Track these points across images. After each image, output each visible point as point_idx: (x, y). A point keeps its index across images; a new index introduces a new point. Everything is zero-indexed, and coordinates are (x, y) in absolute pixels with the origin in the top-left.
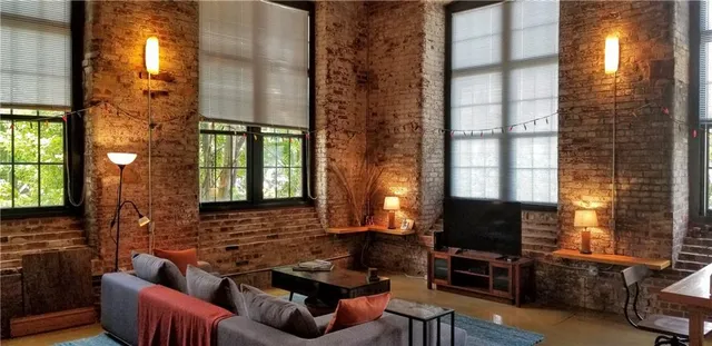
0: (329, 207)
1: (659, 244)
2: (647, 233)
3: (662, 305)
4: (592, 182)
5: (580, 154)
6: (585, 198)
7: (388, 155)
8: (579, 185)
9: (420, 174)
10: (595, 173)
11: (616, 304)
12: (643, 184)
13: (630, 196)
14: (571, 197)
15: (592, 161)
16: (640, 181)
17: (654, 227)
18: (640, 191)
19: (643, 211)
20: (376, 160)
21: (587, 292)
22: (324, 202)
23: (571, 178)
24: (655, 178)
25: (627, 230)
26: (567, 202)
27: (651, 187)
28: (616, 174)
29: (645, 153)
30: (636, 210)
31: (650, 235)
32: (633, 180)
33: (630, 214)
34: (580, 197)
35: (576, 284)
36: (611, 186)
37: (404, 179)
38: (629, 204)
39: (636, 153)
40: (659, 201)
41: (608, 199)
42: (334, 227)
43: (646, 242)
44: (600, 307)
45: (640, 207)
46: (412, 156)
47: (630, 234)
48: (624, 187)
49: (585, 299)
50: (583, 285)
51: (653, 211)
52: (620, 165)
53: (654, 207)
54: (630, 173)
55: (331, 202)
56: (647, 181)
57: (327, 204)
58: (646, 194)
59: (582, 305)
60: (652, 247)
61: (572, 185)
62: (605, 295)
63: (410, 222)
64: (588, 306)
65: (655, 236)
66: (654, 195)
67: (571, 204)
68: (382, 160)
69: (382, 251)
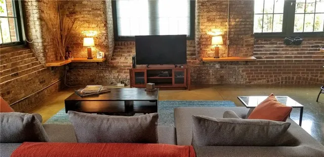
0: (44, 47)
1: (248, 49)
2: (242, 45)
3: (248, 77)
4: (217, 22)
5: (211, 7)
6: (213, 30)
7: (77, 9)
8: (210, 24)
9: (106, 21)
10: (218, 17)
11: (228, 80)
12: (242, 21)
13: (235, 28)
14: (206, 30)
15: (217, 10)
16: (241, 20)
17: (246, 41)
18: (240, 25)
19: (241, 35)
20: (68, 13)
21: (213, 77)
22: (40, 44)
23: (206, 20)
24: (247, 18)
25: (234, 45)
26: (203, 33)
27: (245, 23)
28: (229, 17)
29: (243, 6)
30: (238, 35)
31: (244, 45)
32: (237, 20)
33: (235, 36)
34: (210, 30)
35: (208, 74)
36: (227, 23)
37: (94, 26)
38: (235, 31)
39: (239, 6)
40: (249, 29)
41: (225, 30)
42: (49, 62)
43: (242, 49)
44: (219, 83)
45: (240, 33)
46: (99, 10)
47: (235, 46)
48: (233, 23)
49: (213, 81)
50: (211, 74)
51: (246, 34)
52: (231, 12)
53: (246, 33)
54: (236, 16)
55: (46, 44)
56: (244, 20)
57: (43, 45)
58: (243, 26)
59: (211, 83)
60: (244, 51)
61: (206, 24)
62: (222, 77)
63: (102, 54)
64: (214, 83)
65: (246, 46)
66: (247, 26)
67: (206, 34)
68: (73, 13)
69: (78, 75)
